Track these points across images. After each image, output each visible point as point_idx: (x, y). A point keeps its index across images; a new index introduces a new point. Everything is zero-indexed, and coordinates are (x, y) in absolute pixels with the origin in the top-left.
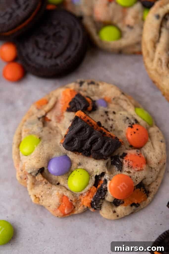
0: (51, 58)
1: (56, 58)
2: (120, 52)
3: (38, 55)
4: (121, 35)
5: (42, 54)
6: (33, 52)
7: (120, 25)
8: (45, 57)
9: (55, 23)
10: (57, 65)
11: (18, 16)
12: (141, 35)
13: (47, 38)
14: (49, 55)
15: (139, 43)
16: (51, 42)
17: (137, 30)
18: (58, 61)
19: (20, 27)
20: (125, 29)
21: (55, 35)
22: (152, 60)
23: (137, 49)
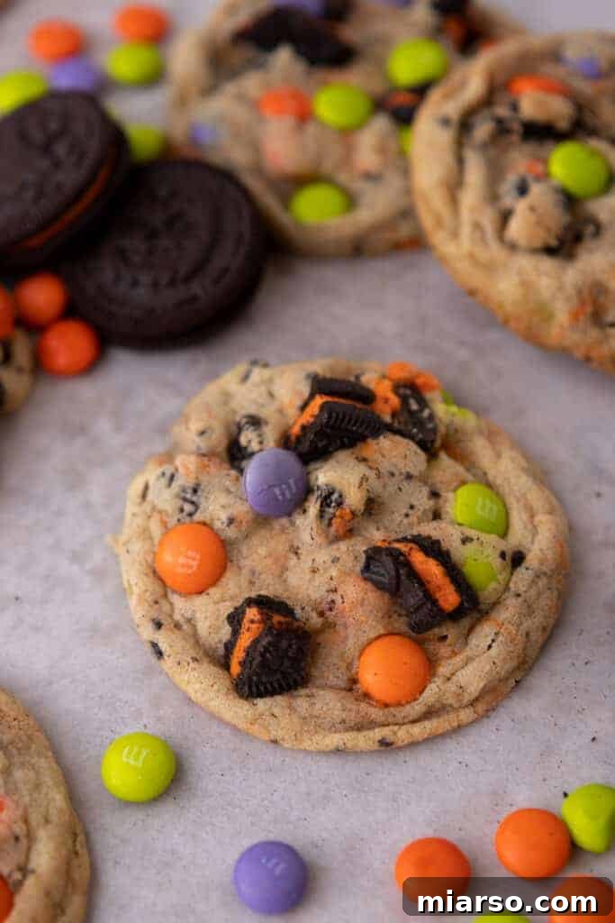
0: (172, 283)
1: (188, 279)
2: (358, 249)
3: (135, 283)
4: (351, 201)
5: (145, 278)
6: (118, 278)
7: (343, 177)
8: (155, 285)
9: (163, 192)
10: (194, 298)
11: (59, 187)
12: (408, 191)
13: (152, 235)
14: (164, 280)
15: (407, 213)
16: (164, 242)
17: (394, 182)
18: (196, 288)
19: (71, 215)
20: (359, 185)
21: (170, 223)
22: (455, 234)
23: (404, 231)
